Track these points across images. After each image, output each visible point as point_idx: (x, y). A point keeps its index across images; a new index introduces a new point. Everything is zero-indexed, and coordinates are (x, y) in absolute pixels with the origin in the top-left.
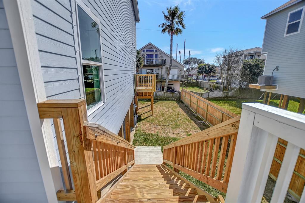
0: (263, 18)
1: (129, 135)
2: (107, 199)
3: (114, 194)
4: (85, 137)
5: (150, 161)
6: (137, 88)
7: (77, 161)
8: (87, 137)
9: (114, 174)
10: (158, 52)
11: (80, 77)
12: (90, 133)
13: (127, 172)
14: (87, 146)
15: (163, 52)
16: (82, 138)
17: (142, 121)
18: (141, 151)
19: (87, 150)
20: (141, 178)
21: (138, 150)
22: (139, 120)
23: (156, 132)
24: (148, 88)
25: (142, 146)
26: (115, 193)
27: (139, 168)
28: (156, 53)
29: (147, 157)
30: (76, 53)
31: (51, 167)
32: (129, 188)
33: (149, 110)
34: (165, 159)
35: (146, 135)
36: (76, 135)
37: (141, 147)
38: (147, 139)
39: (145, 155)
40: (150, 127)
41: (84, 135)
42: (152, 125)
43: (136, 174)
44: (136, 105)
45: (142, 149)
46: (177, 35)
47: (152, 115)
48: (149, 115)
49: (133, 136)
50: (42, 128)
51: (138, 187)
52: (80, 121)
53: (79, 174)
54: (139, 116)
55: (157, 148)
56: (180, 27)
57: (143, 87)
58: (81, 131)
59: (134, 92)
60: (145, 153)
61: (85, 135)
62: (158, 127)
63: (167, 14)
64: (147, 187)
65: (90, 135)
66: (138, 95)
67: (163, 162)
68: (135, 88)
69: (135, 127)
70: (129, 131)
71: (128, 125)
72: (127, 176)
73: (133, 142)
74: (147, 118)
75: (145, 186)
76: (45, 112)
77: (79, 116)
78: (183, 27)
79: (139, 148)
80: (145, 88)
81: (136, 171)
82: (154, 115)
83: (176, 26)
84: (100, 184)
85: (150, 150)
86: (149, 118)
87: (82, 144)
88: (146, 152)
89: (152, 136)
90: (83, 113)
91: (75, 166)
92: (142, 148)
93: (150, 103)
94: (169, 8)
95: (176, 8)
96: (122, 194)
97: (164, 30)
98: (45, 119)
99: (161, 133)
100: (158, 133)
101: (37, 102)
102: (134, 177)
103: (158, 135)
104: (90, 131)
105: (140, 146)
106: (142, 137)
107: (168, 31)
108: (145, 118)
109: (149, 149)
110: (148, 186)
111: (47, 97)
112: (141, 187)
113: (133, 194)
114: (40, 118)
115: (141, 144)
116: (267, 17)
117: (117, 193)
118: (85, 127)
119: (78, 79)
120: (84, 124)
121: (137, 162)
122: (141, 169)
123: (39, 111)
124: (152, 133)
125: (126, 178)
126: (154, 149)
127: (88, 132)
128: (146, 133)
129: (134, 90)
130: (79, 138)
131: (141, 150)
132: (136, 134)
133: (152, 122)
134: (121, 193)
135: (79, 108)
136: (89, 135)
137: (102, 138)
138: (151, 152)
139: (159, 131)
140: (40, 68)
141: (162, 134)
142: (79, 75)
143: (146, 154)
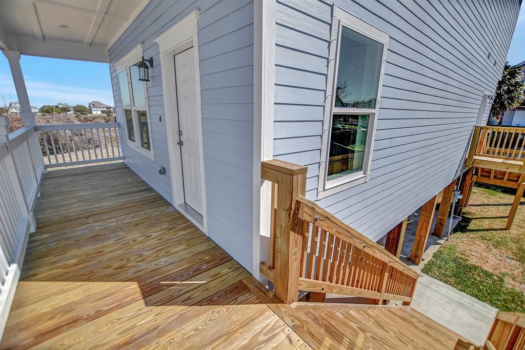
1: (420, 247)
2: (312, 310)
3: (327, 314)
4: (296, 214)
5: (449, 322)
6: (475, 157)
7: (282, 237)
8: (300, 216)
9: (343, 290)
11: (326, 133)
12: (306, 212)
13: (377, 306)
14: (297, 225)
16: (290, 214)
17: (468, 233)
18: (437, 292)
19: (295, 232)
20: (395, 329)
21: (432, 286)
22: (462, 227)
23: (498, 271)
24: (510, 162)
25: (446, 282)
26: (329, 313)
27: (413, 317)
29: (445, 309)
30: (325, 99)
31: (261, 234)
32: (357, 325)
33: (502, 215)
34: (492, 339)
35: (467, 266)
36: (286, 208)
37: (441, 283)
38: (465, 274)
39: (443, 302)
40: (485, 254)
41: (295, 211)
42: (495, 251)
43: (391, 319)
44: (461, 194)
45: (441, 287)
47: (505, 229)
48: (496, 227)
49: (432, 255)
50: (262, 188)
51: (371, 335)
52: (292, 193)
53: (282, 253)
54: (467, 221)
55: (484, 307)
57: (493, 157)
58: (291, 204)
59: (465, 165)
60: (446, 299)
61: (297, 211)
62: (513, 262)
64: (387, 345)
65: (305, 214)
66: (476, 174)
67: (485, 345)
68: (470, 156)
69: (446, 238)
70: (422, 240)
71: (424, 228)
72: (373, 310)
73: (426, 265)
74: (487, 230)
75: (384, 342)
76: (267, 173)
77: (293, 187)
79: (435, 283)
80: (501, 161)
81: (398, 316)
82: (514, 231)
84: (307, 285)
85: (461, 301)
86: (494, 232)
87: (290, 221)
88: (448, 297)
89: (482, 274)
90: (299, 183)
91: (279, 243)
92: (443, 287)
93: (510, 199)
96: (337, 322)
98: (266, 180)
99: (513, 279)
100: (504, 275)
101: (262, 161)
102: (383, 319)
103: (501, 280)
104: (306, 209)
105: (441, 280)
106: (452, 264)
108: (481, 228)
109: (460, 296)
110: (389, 346)
111: (273, 156)
112: (376, 337)
113: (354, 335)
114: (262, 177)
115: (444, 278)
117: (332, 315)
118: (298, 203)
119: (321, 136)
120: (298, 196)
121: (418, 306)
122: (414, 320)
123: (262, 170)
124: (486, 269)
125: (369, 311)
126: (473, 305)
127: (302, 210)
128: (468, 263)
129: (466, 161)
130: (288, 213)
131: (438, 289)
132: (440, 252)
133: (497, 245)
134: (337, 320)
135: (295, 177)
136: (302, 214)
137: (328, 227)
138: (461, 305)
139: (510, 273)
140: (272, 123)
141: (517, 284)
142: (324, 130)
143: (445, 302)
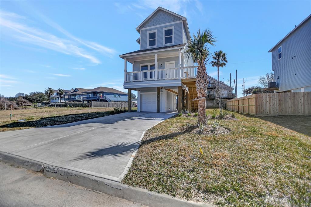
0: (269, 52)
10: (210, 80)
15: (213, 79)
28: (209, 80)
46: (223, 67)
56: (225, 62)
63: (215, 56)
78: (226, 61)
83: (221, 62)
94: (216, 52)
95: (221, 52)
97: (213, 65)
107: (216, 66)
116: (271, 51)
